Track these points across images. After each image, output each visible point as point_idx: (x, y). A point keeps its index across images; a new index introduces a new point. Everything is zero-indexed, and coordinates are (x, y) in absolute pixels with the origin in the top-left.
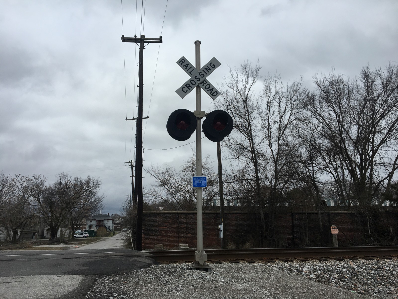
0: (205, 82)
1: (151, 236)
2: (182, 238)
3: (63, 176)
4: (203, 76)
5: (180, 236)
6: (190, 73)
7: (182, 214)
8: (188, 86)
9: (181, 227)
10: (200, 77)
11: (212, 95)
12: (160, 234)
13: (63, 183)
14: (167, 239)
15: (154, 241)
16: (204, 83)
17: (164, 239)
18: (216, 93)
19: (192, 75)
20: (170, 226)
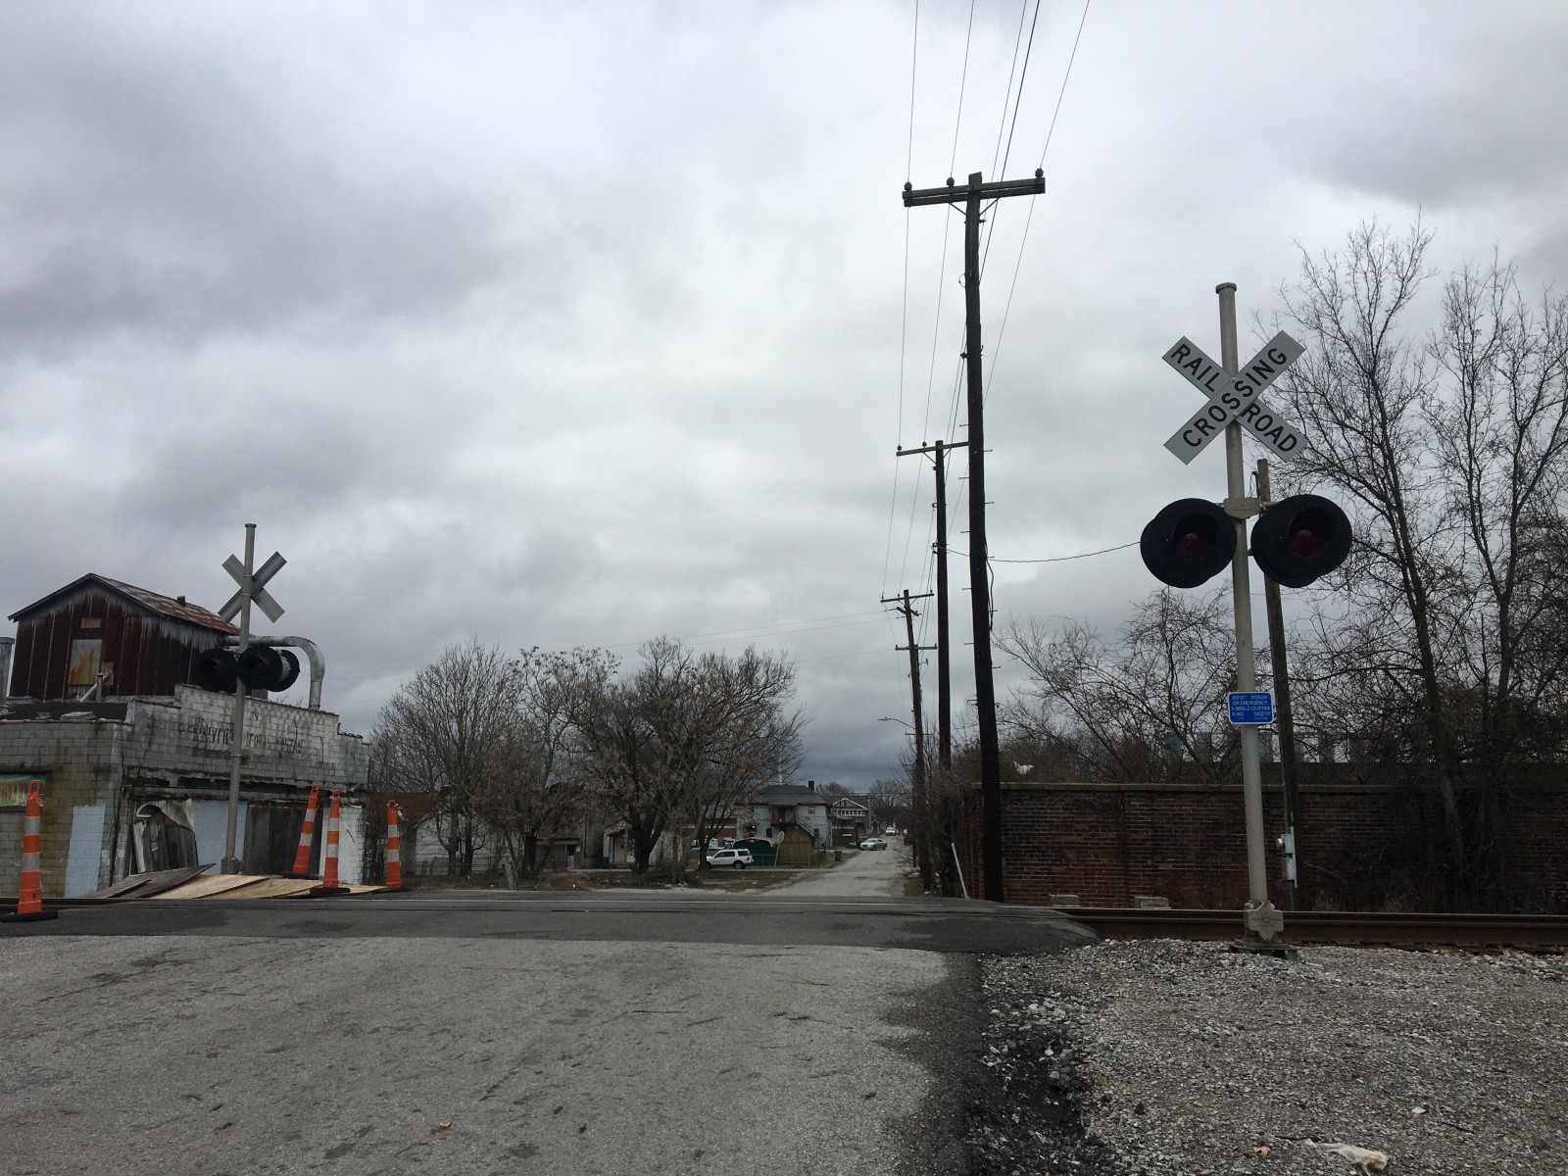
0: (1254, 410)
1: (1030, 865)
2: (1139, 875)
3: (663, 650)
4: (1247, 391)
5: (1134, 871)
6: (1207, 385)
7: (1136, 792)
8: (1204, 427)
9: (1134, 840)
10: (1238, 395)
11: (1280, 446)
12: (1061, 860)
13: (668, 673)
14: (1086, 879)
15: (1038, 882)
16: (1253, 414)
17: (1072, 878)
18: (1290, 442)
19: (1213, 390)
20: (1094, 835)
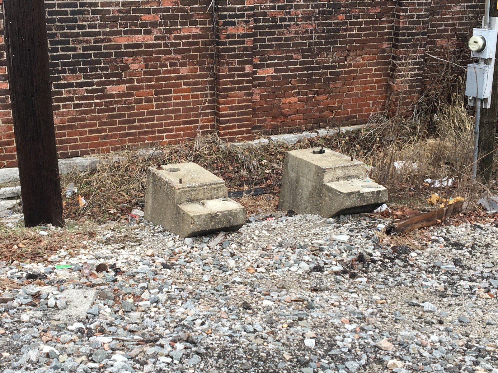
2: (233, 89)
9: (228, 36)
12: (119, 75)
14: (157, 100)
17: (139, 101)
20: (170, 32)
